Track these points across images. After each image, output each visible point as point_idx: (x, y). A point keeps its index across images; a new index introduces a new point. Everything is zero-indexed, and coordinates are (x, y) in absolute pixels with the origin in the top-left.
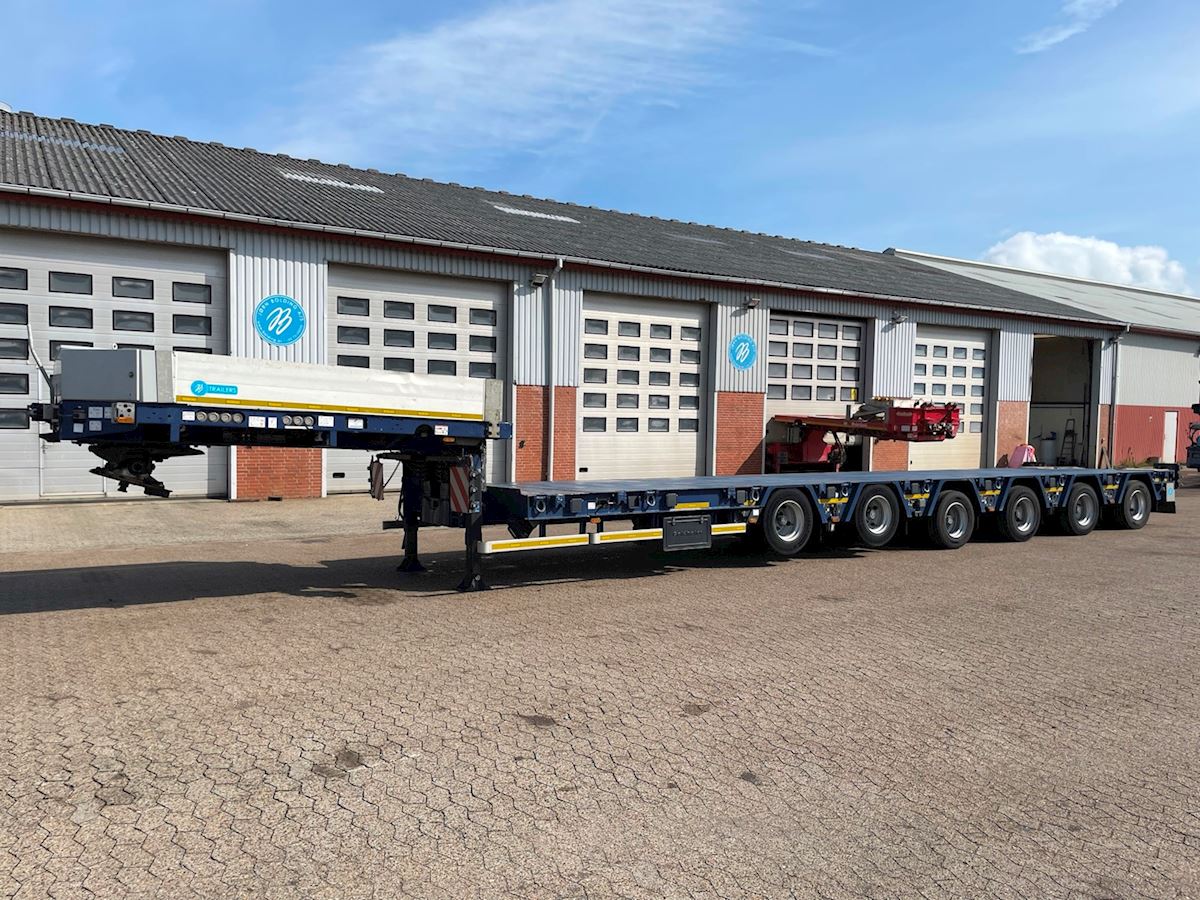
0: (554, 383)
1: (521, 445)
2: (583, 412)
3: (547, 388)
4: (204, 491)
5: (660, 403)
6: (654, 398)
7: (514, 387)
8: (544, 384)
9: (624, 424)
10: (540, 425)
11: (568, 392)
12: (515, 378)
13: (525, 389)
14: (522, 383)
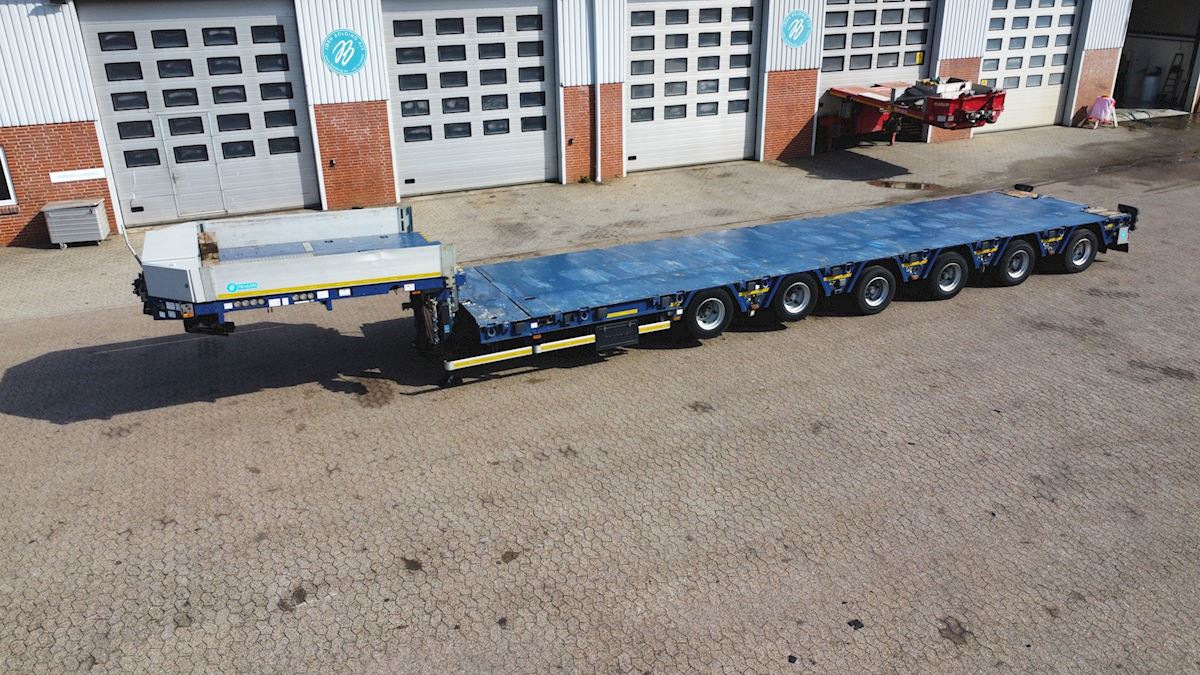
0: (600, 81)
1: (570, 142)
2: (629, 104)
3: (592, 88)
4: (301, 203)
5: (708, 88)
6: (702, 83)
7: (561, 90)
8: (590, 83)
9: (672, 112)
10: (587, 123)
11: (614, 89)
12: (562, 80)
13: (573, 91)
14: (568, 85)
